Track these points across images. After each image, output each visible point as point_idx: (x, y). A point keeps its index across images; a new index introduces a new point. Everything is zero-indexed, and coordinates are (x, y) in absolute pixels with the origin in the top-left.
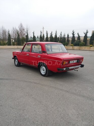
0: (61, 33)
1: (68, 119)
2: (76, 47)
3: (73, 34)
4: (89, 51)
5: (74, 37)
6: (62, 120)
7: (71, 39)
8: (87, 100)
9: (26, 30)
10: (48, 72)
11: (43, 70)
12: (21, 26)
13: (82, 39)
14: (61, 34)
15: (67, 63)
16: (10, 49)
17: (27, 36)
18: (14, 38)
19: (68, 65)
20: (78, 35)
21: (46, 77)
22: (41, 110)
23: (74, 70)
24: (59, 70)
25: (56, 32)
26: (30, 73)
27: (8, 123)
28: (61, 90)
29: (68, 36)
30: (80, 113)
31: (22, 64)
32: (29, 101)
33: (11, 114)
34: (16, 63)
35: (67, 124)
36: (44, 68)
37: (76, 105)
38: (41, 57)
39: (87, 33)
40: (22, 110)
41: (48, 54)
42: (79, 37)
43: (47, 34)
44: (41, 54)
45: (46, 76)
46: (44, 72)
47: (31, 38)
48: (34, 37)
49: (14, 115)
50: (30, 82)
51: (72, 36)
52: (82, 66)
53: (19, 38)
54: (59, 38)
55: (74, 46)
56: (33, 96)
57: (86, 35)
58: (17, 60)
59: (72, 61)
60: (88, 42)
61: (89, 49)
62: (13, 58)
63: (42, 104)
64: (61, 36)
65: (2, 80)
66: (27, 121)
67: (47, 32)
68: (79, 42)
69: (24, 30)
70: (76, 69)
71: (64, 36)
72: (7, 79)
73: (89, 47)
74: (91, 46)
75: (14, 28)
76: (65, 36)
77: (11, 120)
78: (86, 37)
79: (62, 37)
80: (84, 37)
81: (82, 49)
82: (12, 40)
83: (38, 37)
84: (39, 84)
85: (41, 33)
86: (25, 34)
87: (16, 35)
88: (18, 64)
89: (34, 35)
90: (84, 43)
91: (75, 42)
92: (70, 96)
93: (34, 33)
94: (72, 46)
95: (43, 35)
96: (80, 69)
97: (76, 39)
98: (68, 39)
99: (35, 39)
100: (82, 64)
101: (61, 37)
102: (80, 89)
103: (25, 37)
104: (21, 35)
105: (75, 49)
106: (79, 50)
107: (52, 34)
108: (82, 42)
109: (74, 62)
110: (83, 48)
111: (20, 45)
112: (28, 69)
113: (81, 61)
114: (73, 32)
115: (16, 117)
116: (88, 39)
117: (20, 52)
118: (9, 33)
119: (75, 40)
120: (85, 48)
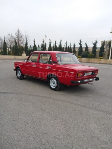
0: (67, 42)
1: (90, 133)
2: (84, 59)
3: (80, 44)
4: (99, 63)
5: (81, 47)
6: (84, 134)
7: (78, 50)
8: (107, 115)
9: (24, 38)
10: (59, 85)
11: (53, 83)
12: (19, 32)
13: (90, 49)
14: (66, 44)
15: (81, 75)
16: (5, 59)
17: (26, 44)
18: (10, 46)
19: (82, 77)
20: (86, 46)
21: (56, 91)
22: (60, 125)
23: (89, 83)
24: (72, 83)
25: (61, 41)
26: (37, 87)
27: (27, 137)
28: (77, 104)
29: (74, 46)
30: (102, 127)
31: (27, 76)
32: (44, 116)
33: (27, 129)
34: (19, 75)
35: (91, 138)
36: (55, 80)
37: (97, 120)
38: (51, 68)
39: (96, 43)
40: (38, 125)
41: (59, 65)
42: (87, 48)
43: (50, 43)
44: (51, 65)
45: (57, 89)
46: (54, 85)
47: (30, 47)
48: (35, 46)
49: (31, 130)
50: (40, 96)
51: (79, 46)
52: (97, 79)
53: (17, 46)
54: (63, 48)
55: (82, 58)
56: (47, 111)
57: (95, 46)
58: (19, 72)
59: (87, 73)
60: (98, 54)
61: (98, 62)
62: (15, 70)
63: (60, 119)
64: (66, 46)
65: (6, 94)
66: (47, 135)
67: (50, 41)
68: (87, 53)
69: (22, 37)
70: (90, 82)
71: (70, 46)
72: (12, 93)
73: (98, 59)
74: (102, 59)
75: (10, 35)
76: (72, 47)
77: (29, 135)
78: (95, 47)
79: (68, 47)
80: (93, 47)
81: (91, 62)
82: (8, 48)
83: (39, 46)
84: (50, 98)
85: (43, 41)
86: (22, 42)
87: (12, 43)
88: (21, 76)
89: (34, 43)
90: (93, 54)
91: (83, 53)
92: (88, 111)
93: (34, 41)
94: (80, 58)
95: (46, 44)
96: (95, 82)
97: (84, 50)
98: (75, 49)
99: (36, 49)
100: (97, 76)
101: (66, 48)
102: (97, 104)
103: (24, 46)
104: (19, 43)
105: (83, 61)
106: (88, 62)
107: (55, 43)
108: (91, 53)
109: (89, 75)
110: (92, 60)
111: (18, 55)
112: (34, 82)
113: (96, 73)
114: (80, 41)
115: (34, 132)
116: (97, 50)
117: (25, 62)
118: (5, 41)
119: (82, 51)
120: (94, 60)
